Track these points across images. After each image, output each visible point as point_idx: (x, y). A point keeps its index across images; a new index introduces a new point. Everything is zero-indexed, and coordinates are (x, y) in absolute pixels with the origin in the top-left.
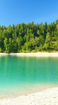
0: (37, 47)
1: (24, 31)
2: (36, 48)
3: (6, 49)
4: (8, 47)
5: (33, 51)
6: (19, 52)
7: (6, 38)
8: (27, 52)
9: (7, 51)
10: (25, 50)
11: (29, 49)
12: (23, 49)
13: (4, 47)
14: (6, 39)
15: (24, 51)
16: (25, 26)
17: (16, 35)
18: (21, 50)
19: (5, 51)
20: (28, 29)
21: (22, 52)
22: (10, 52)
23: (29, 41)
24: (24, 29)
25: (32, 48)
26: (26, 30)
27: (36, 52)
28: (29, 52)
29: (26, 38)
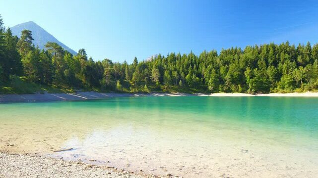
0: (305, 84)
1: (275, 57)
2: (303, 85)
3: (250, 86)
4: (252, 84)
5: (298, 89)
6: (273, 92)
7: (247, 68)
8: (286, 93)
9: (251, 90)
10: (283, 88)
11: (289, 86)
12: (278, 88)
13: (246, 84)
14: (248, 71)
15: (281, 90)
16: (276, 49)
17: (264, 63)
18: (275, 88)
19: (249, 91)
20: (282, 54)
21: (277, 91)
22: (256, 92)
23: (287, 73)
24: (275, 54)
25: (295, 85)
26: (279, 55)
27: (302, 91)
28: (290, 92)
29: (282, 69)
